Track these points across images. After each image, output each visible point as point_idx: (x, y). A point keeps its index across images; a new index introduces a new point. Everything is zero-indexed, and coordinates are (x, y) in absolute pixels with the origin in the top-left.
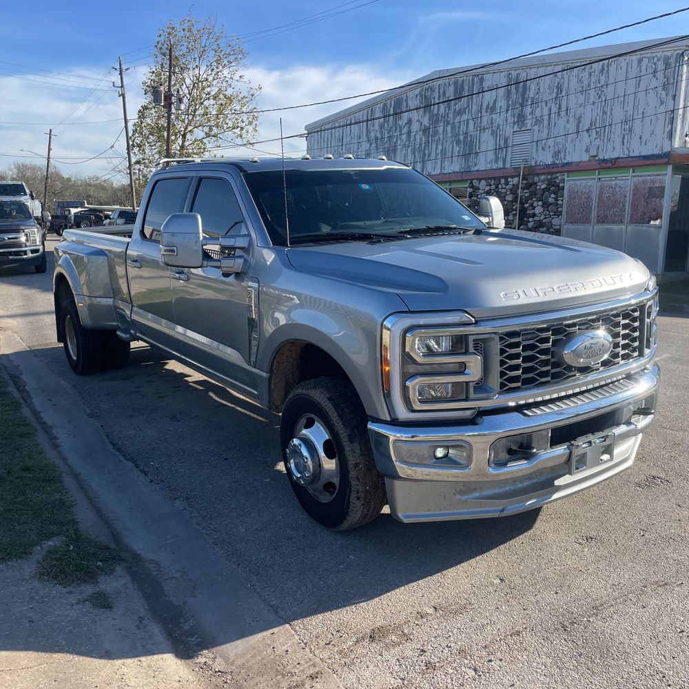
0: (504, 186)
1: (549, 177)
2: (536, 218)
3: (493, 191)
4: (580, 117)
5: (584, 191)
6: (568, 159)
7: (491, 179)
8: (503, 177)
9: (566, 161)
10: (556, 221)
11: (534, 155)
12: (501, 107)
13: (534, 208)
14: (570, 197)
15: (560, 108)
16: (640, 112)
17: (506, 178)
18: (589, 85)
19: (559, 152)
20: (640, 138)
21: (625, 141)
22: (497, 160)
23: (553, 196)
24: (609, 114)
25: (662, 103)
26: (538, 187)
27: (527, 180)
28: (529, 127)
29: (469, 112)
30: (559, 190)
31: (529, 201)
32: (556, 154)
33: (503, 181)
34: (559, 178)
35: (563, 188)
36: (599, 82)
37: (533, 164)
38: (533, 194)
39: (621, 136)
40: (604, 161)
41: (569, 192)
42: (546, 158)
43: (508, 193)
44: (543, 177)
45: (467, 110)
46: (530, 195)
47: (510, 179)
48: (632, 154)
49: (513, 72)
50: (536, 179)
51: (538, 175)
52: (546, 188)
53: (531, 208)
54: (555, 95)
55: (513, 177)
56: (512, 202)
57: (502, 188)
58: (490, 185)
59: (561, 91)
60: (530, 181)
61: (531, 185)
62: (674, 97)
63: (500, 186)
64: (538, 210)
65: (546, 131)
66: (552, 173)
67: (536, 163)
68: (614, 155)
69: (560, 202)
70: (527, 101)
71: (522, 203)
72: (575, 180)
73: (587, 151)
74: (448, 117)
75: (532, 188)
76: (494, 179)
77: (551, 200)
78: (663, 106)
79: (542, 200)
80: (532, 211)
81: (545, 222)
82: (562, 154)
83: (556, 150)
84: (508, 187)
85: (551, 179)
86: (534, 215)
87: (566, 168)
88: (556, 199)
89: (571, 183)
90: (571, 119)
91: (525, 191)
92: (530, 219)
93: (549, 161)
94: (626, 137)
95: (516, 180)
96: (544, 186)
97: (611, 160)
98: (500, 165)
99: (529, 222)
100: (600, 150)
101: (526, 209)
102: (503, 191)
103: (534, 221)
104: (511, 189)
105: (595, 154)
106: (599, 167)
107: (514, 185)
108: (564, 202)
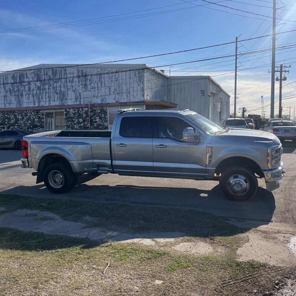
0: (81, 111)
1: (101, 108)
2: (97, 123)
3: (76, 113)
4: (110, 87)
5: (115, 113)
6: (107, 102)
7: (75, 108)
8: (80, 108)
9: (106, 103)
10: (105, 124)
11: (93, 100)
12: (76, 81)
13: (96, 119)
14: (110, 115)
15: (102, 84)
16: (132, 87)
17: (82, 108)
18: (112, 77)
19: (103, 99)
20: (133, 96)
21: (128, 96)
22: (76, 101)
23: (103, 115)
24: (121, 87)
25: (139, 85)
26: (97, 112)
27: (91, 109)
28: (90, 90)
29: (60, 82)
30: (105, 113)
31: (93, 117)
32: (102, 100)
33: (81, 109)
34: (105, 108)
35: (107, 112)
36: (116, 76)
37: (93, 103)
38: (95, 114)
39: (126, 95)
40: (122, 103)
41: (109, 113)
42: (98, 101)
43: (84, 114)
44: (98, 108)
45: (60, 81)
46: (94, 114)
47: (84, 109)
48: (131, 101)
49: (80, 69)
50: (95, 109)
51: (96, 107)
52: (100, 112)
53: (94, 119)
54: (99, 79)
55: (85, 108)
56: (86, 117)
57: (81, 112)
58: (75, 111)
59: (101, 78)
60: (93, 109)
61: (93, 111)
62: (143, 83)
63: (80, 111)
64: (98, 120)
65: (97, 92)
66: (102, 107)
67: (94, 103)
68: (125, 101)
69: (106, 117)
70: (87, 80)
71: (91, 118)
72: (111, 109)
73: (114, 99)
74: (50, 83)
75: (94, 112)
76: (77, 108)
77: (103, 116)
78: (139, 86)
79: (99, 116)
80: (95, 120)
81: (101, 125)
82: (105, 100)
83: (102, 98)
84: (83, 111)
85: (101, 109)
86: (96, 122)
87: (108, 105)
88: (105, 116)
89: (109, 110)
90: (107, 88)
91: (91, 113)
92: (95, 123)
93: (100, 102)
94: (128, 95)
95: (86, 109)
96: (99, 111)
97: (124, 103)
98: (78, 103)
99: (94, 124)
100: (119, 99)
101: (92, 120)
102: (81, 113)
103: (96, 124)
104: (85, 112)
105: (118, 100)
106: (120, 105)
107: (86, 111)
108: (108, 117)
